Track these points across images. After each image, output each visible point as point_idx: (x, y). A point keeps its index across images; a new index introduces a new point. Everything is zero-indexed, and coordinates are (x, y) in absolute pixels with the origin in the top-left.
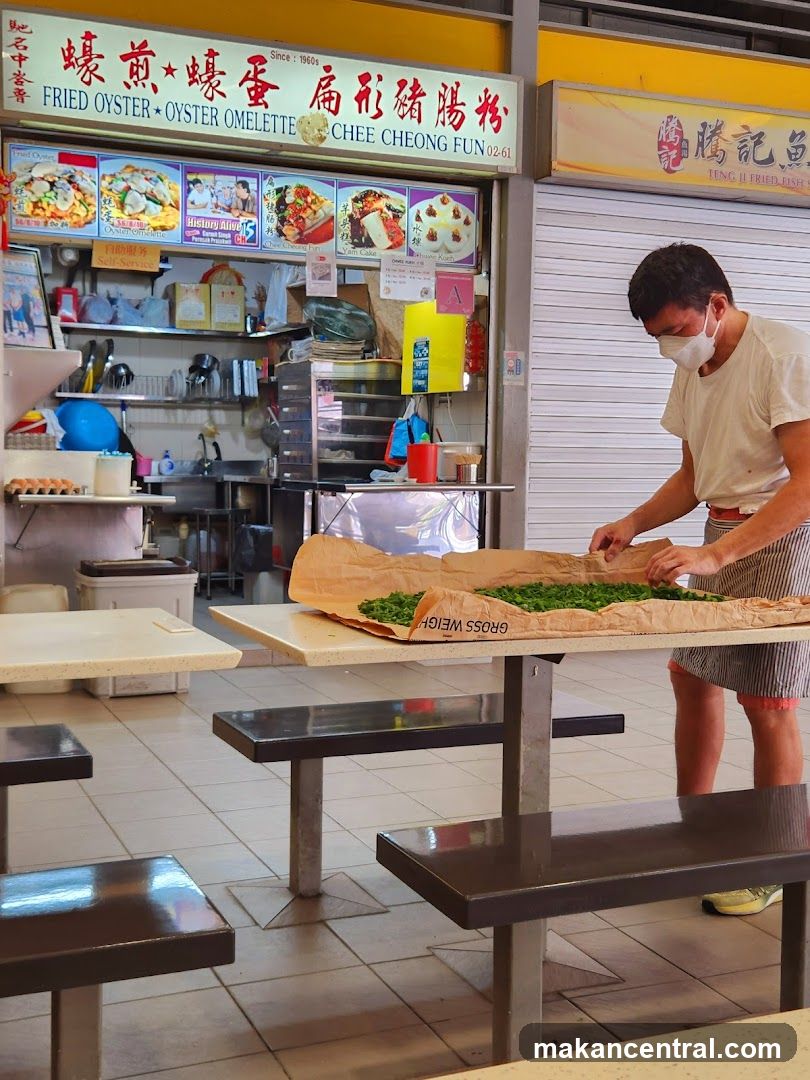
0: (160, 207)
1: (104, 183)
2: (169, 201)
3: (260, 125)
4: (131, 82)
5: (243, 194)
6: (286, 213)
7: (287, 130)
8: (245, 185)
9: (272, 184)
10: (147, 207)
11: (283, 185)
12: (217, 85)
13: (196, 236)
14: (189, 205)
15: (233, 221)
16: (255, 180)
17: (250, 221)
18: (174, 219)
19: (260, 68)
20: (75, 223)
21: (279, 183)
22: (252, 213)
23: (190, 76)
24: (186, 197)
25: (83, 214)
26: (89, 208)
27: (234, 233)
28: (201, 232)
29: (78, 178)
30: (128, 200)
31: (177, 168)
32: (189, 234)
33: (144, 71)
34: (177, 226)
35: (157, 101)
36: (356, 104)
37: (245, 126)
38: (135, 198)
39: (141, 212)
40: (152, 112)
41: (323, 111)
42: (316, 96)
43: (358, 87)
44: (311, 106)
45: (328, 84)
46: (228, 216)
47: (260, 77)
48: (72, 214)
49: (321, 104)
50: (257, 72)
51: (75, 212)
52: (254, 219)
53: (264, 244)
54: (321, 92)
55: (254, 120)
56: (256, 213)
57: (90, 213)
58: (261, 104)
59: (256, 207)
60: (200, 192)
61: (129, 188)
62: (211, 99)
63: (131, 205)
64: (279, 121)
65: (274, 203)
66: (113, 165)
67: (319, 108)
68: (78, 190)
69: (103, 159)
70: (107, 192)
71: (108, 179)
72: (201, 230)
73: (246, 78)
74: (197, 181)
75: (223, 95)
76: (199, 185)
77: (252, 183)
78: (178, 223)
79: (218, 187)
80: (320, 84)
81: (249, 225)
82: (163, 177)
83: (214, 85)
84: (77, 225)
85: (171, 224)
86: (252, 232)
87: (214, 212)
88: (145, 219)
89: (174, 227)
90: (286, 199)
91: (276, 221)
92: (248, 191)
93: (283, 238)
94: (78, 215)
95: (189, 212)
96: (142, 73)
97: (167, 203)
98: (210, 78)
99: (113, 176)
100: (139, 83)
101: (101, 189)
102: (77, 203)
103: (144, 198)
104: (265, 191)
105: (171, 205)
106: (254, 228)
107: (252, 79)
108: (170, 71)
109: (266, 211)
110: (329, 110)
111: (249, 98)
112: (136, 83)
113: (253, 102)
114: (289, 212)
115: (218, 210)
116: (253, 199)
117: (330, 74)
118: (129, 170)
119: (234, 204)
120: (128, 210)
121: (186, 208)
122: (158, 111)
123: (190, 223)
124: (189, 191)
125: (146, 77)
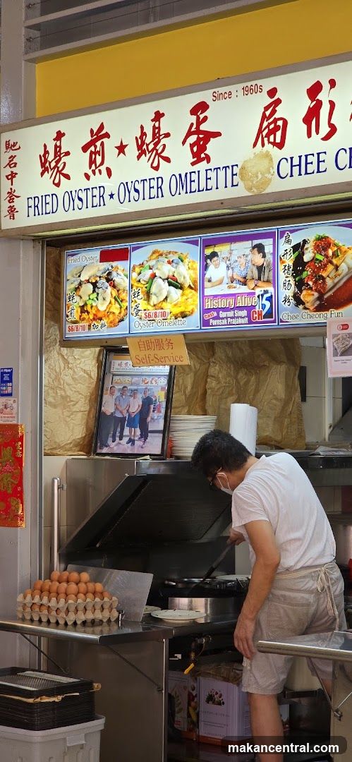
0: (180, 292)
1: (134, 275)
2: (188, 282)
3: (203, 186)
4: (90, 173)
5: (259, 259)
6: (305, 274)
7: (229, 184)
8: (260, 248)
9: (288, 241)
10: (169, 292)
11: (300, 240)
12: (163, 150)
13: (214, 318)
14: (207, 284)
15: (249, 294)
16: (271, 240)
17: (266, 292)
18: (192, 302)
19: (202, 116)
20: (111, 322)
21: (296, 239)
22: (268, 281)
23: (139, 147)
24: (204, 275)
25: (117, 312)
26: (122, 304)
27: (250, 309)
28: (218, 314)
29: (114, 274)
30: (153, 290)
31: (195, 243)
32: (207, 317)
33: (101, 157)
34: (196, 310)
35: (111, 185)
36: (305, 127)
37: (189, 191)
38: (160, 286)
39: (164, 301)
40: (107, 197)
41: (268, 147)
42: (260, 131)
43: (307, 103)
44: (255, 145)
45: (274, 112)
46: (244, 289)
47: (203, 127)
48: (109, 313)
49: (266, 139)
50: (199, 122)
51: (111, 310)
52: (271, 289)
53: (281, 317)
54: (265, 124)
55: (197, 181)
56: (273, 282)
57: (123, 309)
58: (203, 160)
59: (271, 273)
60: (217, 266)
61: (154, 276)
62: (157, 168)
63: (155, 295)
64: (221, 173)
65: (291, 264)
66: (142, 253)
67: (263, 145)
68: (114, 287)
69: (135, 249)
70: (136, 284)
71: (137, 270)
72: (218, 310)
73: (189, 134)
74: (214, 254)
75: (167, 160)
76: (215, 258)
77: (268, 244)
78: (197, 306)
79: (234, 258)
80: (264, 114)
81: (265, 296)
82: (183, 257)
83: (159, 152)
84: (113, 324)
85: (190, 308)
86: (268, 304)
87: (229, 287)
88: (168, 307)
89: (192, 312)
90: (304, 257)
91: (293, 286)
92: (264, 256)
93: (301, 307)
94: (114, 313)
95: (208, 292)
96: (99, 159)
97: (186, 286)
98: (156, 145)
99: (142, 265)
100: (97, 171)
101: (131, 282)
102: (113, 301)
103: (167, 284)
104: (281, 252)
105: (190, 287)
106: (270, 299)
107: (194, 133)
108: (121, 149)
109: (282, 277)
110: (274, 144)
111: (191, 155)
112: (94, 172)
113: (195, 159)
114: (308, 272)
115: (234, 284)
116: (268, 265)
117: (276, 98)
118: (155, 256)
119: (249, 273)
120: (154, 300)
121: (203, 288)
122: (112, 196)
123: (208, 305)
124: (206, 267)
125: (102, 163)
